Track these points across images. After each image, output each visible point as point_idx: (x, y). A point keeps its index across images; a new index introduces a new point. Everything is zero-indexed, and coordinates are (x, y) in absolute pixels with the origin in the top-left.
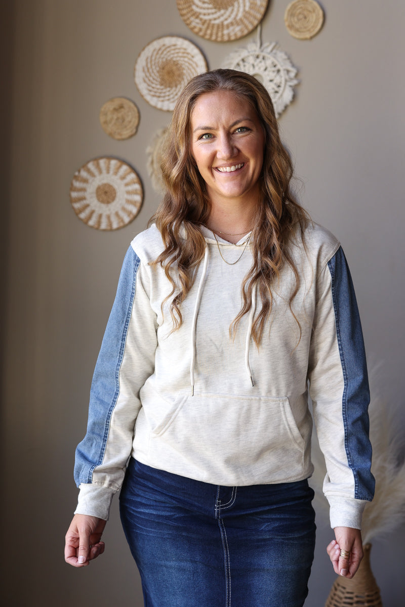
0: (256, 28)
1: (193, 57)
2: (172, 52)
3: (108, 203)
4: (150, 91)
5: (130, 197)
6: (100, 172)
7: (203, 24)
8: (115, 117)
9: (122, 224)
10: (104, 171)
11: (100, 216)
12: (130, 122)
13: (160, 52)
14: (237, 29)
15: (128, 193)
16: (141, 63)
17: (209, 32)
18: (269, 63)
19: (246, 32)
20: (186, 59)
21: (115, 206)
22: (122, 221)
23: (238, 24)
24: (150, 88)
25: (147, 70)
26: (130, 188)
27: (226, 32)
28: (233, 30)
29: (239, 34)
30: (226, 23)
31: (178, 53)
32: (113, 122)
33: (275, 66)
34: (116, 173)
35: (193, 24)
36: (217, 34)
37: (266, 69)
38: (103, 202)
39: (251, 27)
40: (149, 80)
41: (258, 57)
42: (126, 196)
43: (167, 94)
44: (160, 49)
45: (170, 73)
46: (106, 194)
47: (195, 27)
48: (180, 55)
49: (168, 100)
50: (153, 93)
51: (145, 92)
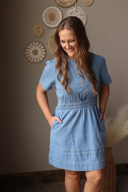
0: (75, 3)
1: (58, 12)
2: (52, 11)
3: (36, 55)
4: (47, 22)
5: (42, 53)
6: (33, 46)
7: (60, 2)
8: (37, 30)
9: (40, 61)
10: (35, 46)
11: (34, 59)
12: (41, 32)
13: (49, 11)
14: (70, 3)
15: (42, 52)
16: (44, 14)
17: (62, 4)
18: (79, 13)
19: (72, 4)
20: (56, 13)
22: (40, 60)
23: (70, 2)
24: (47, 21)
25: (45, 16)
26: (42, 50)
27: (66, 4)
28: (69, 4)
29: (70, 5)
30: (66, 2)
31: (54, 11)
33: (80, 14)
34: (38, 46)
35: (57, 2)
36: (64, 5)
37: (78, 15)
38: (34, 55)
39: (73, 3)
40: (46, 19)
41: (76, 11)
42: (41, 53)
43: (52, 23)
44: (49, 10)
45: (52, 17)
46: (35, 52)
48: (55, 11)
49: (52, 24)
50: (48, 23)
51: (45, 23)
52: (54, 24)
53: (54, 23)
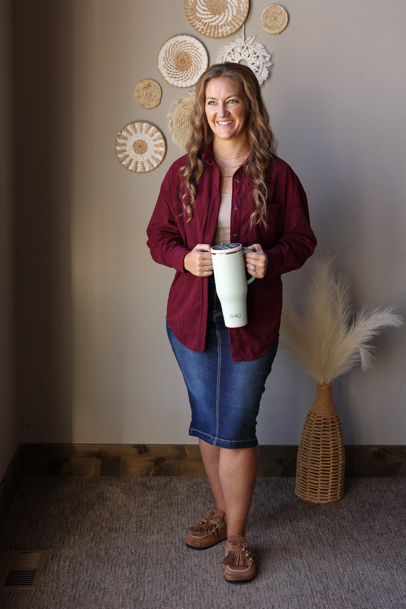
0: (242, 26)
1: (198, 49)
2: (183, 46)
3: (142, 153)
4: (169, 74)
5: (156, 149)
6: (136, 132)
7: (204, 26)
8: (145, 94)
9: (152, 168)
10: (139, 131)
11: (137, 163)
12: (155, 96)
13: (175, 46)
14: (228, 28)
15: (156, 146)
16: (162, 54)
17: (208, 31)
18: (251, 51)
19: (234, 30)
20: (193, 51)
21: (147, 155)
22: (152, 166)
23: (229, 26)
24: (169, 72)
25: (166, 59)
26: (157, 142)
27: (220, 31)
28: (226, 29)
29: (230, 32)
30: (220, 24)
31: (188, 46)
32: (144, 96)
33: (255, 54)
34: (147, 132)
35: (197, 26)
36: (214, 32)
37: (249, 56)
38: (138, 153)
39: (237, 27)
40: (168, 67)
41: (243, 48)
42: (154, 148)
43: (181, 75)
44: (175, 44)
45: (183, 61)
46: (141, 147)
47: (199, 28)
48: (189, 48)
49: (182, 80)
50: (171, 75)
51: (165, 75)
52: (187, 78)
53: (187, 76)
